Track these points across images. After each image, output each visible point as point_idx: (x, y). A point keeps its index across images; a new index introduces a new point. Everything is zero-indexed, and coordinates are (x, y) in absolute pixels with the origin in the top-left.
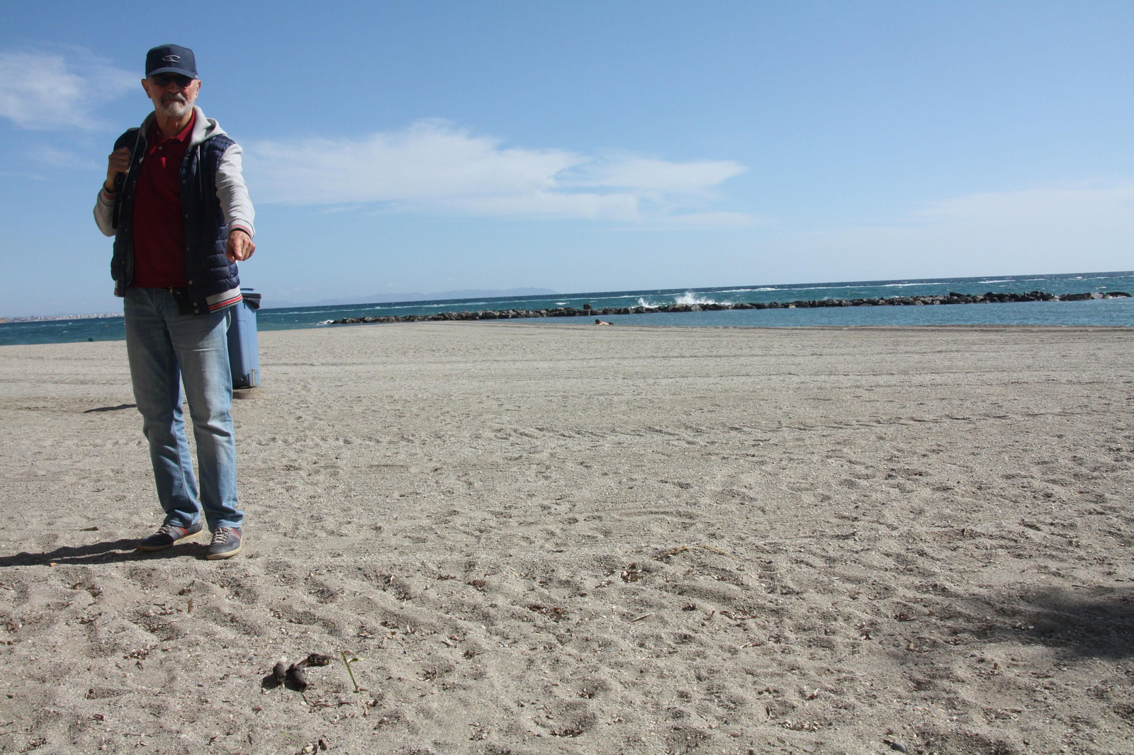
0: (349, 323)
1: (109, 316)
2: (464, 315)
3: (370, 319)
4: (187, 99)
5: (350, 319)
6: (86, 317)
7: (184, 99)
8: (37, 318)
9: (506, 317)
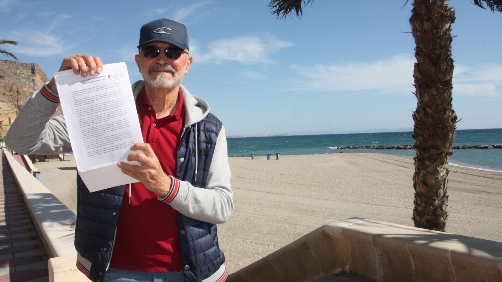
0: (343, 148)
1: (262, 136)
2: (389, 147)
3: (352, 147)
4: (177, 70)
5: (344, 147)
6: (254, 136)
7: (174, 71)
8: (236, 136)
9: (406, 149)
